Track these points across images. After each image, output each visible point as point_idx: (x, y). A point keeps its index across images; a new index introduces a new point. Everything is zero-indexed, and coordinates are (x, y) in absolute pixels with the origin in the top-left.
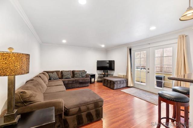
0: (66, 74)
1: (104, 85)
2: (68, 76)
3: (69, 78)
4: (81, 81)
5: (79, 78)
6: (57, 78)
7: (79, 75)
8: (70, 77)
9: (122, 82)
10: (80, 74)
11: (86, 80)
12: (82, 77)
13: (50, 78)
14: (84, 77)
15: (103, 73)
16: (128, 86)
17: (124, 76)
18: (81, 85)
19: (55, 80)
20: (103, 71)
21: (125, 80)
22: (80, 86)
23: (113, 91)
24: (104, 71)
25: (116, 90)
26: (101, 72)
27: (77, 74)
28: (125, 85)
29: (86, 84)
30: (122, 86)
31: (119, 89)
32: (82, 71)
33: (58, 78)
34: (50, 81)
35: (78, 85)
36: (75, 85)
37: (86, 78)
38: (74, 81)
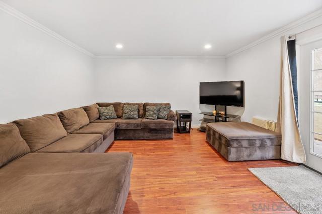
0: (128, 111)
1: (207, 143)
2: (132, 113)
3: (132, 119)
4: (154, 128)
5: (151, 119)
6: (112, 117)
7: (152, 113)
8: (136, 116)
9: (258, 143)
10: (156, 112)
11: (165, 126)
12: (158, 118)
13: (100, 116)
14: (162, 119)
15: (214, 112)
16: (283, 157)
17: (269, 124)
18: (154, 136)
19: (108, 119)
20: (214, 106)
21: (271, 139)
22: (151, 137)
23: (223, 164)
24: (217, 106)
25: (234, 165)
26: (210, 109)
27: (150, 110)
28: (270, 154)
29: (165, 134)
30: (258, 155)
31: (244, 164)
32: (161, 105)
33: (116, 117)
34: (99, 120)
35: (147, 135)
36: (142, 134)
37: (166, 120)
38: (138, 126)
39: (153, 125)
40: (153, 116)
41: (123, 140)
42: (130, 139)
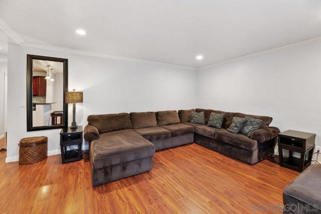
2: (215, 122)
4: (227, 142)
6: (200, 122)
7: (234, 125)
8: (218, 125)
10: (238, 125)
11: (241, 144)
12: (239, 133)
33: (204, 123)
36: (215, 145)
37: (249, 137)
38: (211, 135)
39: (226, 138)
40: (233, 129)
41: (200, 144)
42: (204, 146)
